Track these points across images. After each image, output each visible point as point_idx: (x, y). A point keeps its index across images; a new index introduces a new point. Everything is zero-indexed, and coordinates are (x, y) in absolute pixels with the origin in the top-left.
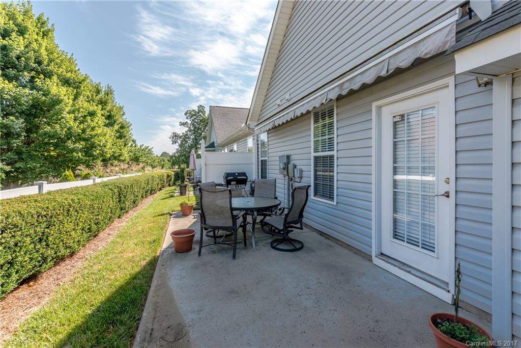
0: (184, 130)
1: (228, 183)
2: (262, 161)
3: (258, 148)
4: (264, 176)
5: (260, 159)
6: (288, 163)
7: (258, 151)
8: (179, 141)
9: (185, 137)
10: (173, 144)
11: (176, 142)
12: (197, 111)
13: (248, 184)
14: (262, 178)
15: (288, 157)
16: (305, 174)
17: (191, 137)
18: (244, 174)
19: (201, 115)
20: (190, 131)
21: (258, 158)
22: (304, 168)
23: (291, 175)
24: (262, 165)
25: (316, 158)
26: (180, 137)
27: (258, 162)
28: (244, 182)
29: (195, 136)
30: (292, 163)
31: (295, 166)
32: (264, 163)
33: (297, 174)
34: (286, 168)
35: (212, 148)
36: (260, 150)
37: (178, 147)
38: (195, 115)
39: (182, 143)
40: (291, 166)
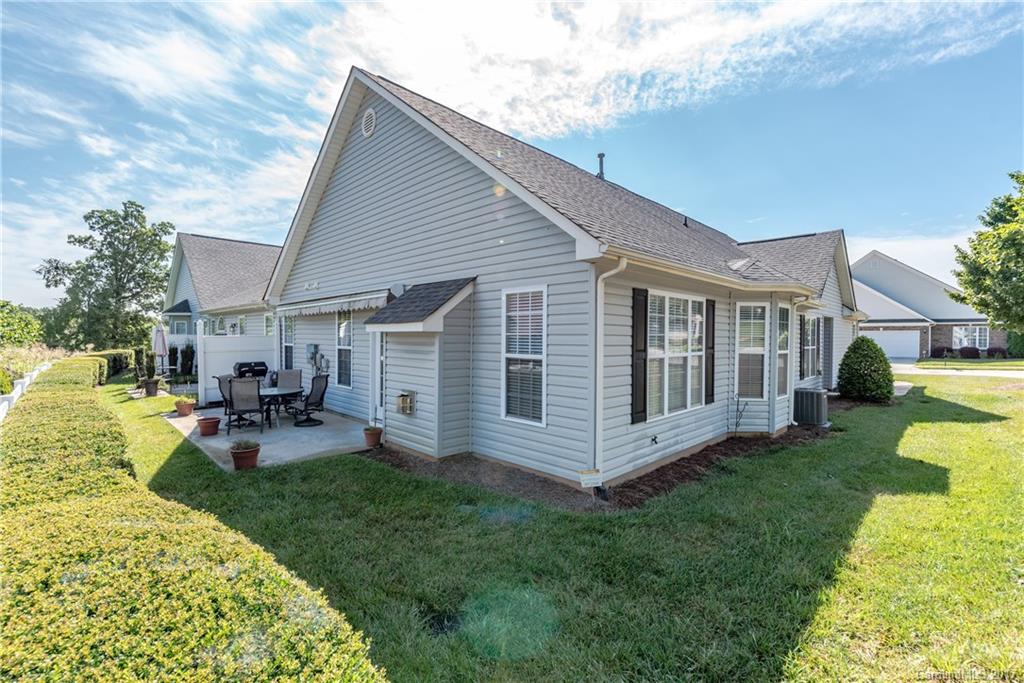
0: (83, 254)
1: (241, 375)
2: (286, 347)
3: (281, 330)
4: (289, 366)
5: (284, 344)
6: (316, 352)
7: (281, 334)
8: (68, 282)
9: (85, 272)
10: (48, 286)
11: (56, 284)
12: (122, 213)
13: (268, 375)
14: (286, 368)
15: (316, 346)
16: (331, 364)
17: (105, 272)
18: (263, 364)
19: (131, 225)
20: (100, 256)
21: (281, 343)
22: (331, 359)
23: (318, 365)
24: (286, 352)
25: (340, 350)
26: (71, 271)
27: (281, 348)
28: (263, 373)
29: (116, 271)
30: (320, 352)
31: (322, 357)
32: (289, 350)
33: (324, 365)
34: (313, 357)
35: (184, 311)
36: (283, 332)
37: (65, 296)
38: (116, 223)
39: (76, 286)
40: (318, 356)
